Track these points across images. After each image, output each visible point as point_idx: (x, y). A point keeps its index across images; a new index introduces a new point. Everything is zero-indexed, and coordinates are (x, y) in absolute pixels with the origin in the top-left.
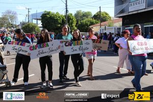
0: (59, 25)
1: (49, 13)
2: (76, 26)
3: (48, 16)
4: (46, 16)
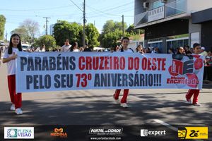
0: (76, 39)
3: (62, 27)
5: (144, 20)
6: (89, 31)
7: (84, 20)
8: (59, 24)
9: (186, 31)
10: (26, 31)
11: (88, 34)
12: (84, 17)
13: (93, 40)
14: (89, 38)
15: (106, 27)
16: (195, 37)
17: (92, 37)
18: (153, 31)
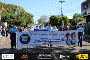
0: (59, 23)
1: (54, 16)
2: (69, 22)
3: (53, 18)
4: (52, 18)
6: (64, 19)
7: (62, 14)
8: (52, 17)
10: (43, 20)
11: (64, 20)
12: (62, 13)
13: (66, 23)
14: (64, 22)
17: (66, 22)
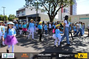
5: (18, 16)
9: (26, 18)
15: (10, 16)
16: (27, 20)
18: (20, 18)
